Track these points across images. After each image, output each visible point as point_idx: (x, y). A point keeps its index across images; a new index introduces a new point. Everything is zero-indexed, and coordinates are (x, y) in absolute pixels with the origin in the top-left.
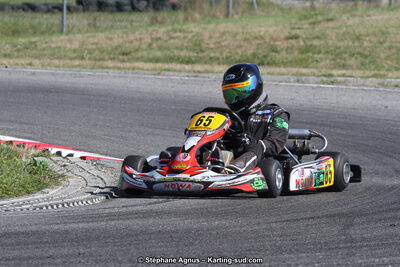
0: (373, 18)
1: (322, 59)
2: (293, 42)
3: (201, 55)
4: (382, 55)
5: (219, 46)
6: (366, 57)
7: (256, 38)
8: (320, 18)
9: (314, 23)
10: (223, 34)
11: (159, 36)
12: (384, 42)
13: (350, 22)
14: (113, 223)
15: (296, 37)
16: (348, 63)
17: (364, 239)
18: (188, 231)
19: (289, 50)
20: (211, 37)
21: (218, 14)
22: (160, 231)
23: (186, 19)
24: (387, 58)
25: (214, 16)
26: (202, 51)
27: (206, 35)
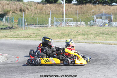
0: (47, 30)
1: (39, 37)
5: (22, 35)
7: (28, 34)
9: (37, 31)
10: (22, 33)
11: (11, 33)
12: (49, 34)
13: (43, 31)
14: (4, 65)
15: (35, 33)
19: (33, 35)
22: (12, 66)
23: (16, 31)
25: (21, 30)
26: (19, 36)
27: (19, 33)
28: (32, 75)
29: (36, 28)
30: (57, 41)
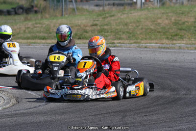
0: (133, 14)
1: (109, 35)
2: (95, 27)
3: (50, 35)
4: (138, 33)
6: (130, 33)
7: (76, 26)
8: (107, 15)
9: (105, 18)
11: (29, 26)
12: (139, 26)
13: (122, 17)
14: (9, 119)
15: (96, 25)
16: (122, 36)
17: (132, 123)
18: (46, 122)
19: (93, 31)
20: (54, 26)
21: (57, 14)
22: (32, 123)
23: (42, 18)
24: (141, 33)
25: (56, 16)
26: (50, 33)
27: (52, 25)
30: (163, 46)
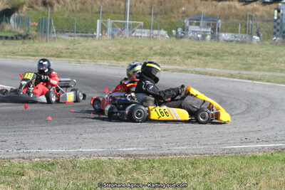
28: (58, 127)
29: (73, 38)
